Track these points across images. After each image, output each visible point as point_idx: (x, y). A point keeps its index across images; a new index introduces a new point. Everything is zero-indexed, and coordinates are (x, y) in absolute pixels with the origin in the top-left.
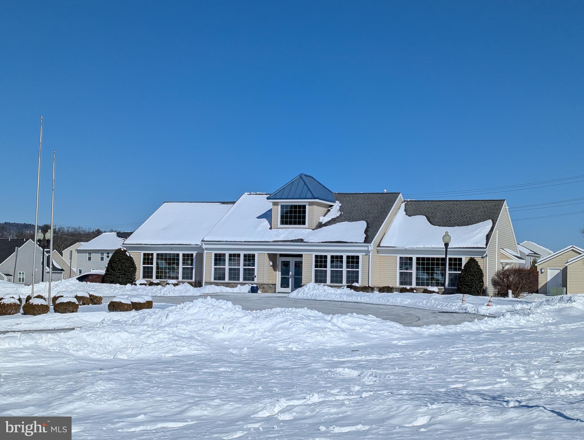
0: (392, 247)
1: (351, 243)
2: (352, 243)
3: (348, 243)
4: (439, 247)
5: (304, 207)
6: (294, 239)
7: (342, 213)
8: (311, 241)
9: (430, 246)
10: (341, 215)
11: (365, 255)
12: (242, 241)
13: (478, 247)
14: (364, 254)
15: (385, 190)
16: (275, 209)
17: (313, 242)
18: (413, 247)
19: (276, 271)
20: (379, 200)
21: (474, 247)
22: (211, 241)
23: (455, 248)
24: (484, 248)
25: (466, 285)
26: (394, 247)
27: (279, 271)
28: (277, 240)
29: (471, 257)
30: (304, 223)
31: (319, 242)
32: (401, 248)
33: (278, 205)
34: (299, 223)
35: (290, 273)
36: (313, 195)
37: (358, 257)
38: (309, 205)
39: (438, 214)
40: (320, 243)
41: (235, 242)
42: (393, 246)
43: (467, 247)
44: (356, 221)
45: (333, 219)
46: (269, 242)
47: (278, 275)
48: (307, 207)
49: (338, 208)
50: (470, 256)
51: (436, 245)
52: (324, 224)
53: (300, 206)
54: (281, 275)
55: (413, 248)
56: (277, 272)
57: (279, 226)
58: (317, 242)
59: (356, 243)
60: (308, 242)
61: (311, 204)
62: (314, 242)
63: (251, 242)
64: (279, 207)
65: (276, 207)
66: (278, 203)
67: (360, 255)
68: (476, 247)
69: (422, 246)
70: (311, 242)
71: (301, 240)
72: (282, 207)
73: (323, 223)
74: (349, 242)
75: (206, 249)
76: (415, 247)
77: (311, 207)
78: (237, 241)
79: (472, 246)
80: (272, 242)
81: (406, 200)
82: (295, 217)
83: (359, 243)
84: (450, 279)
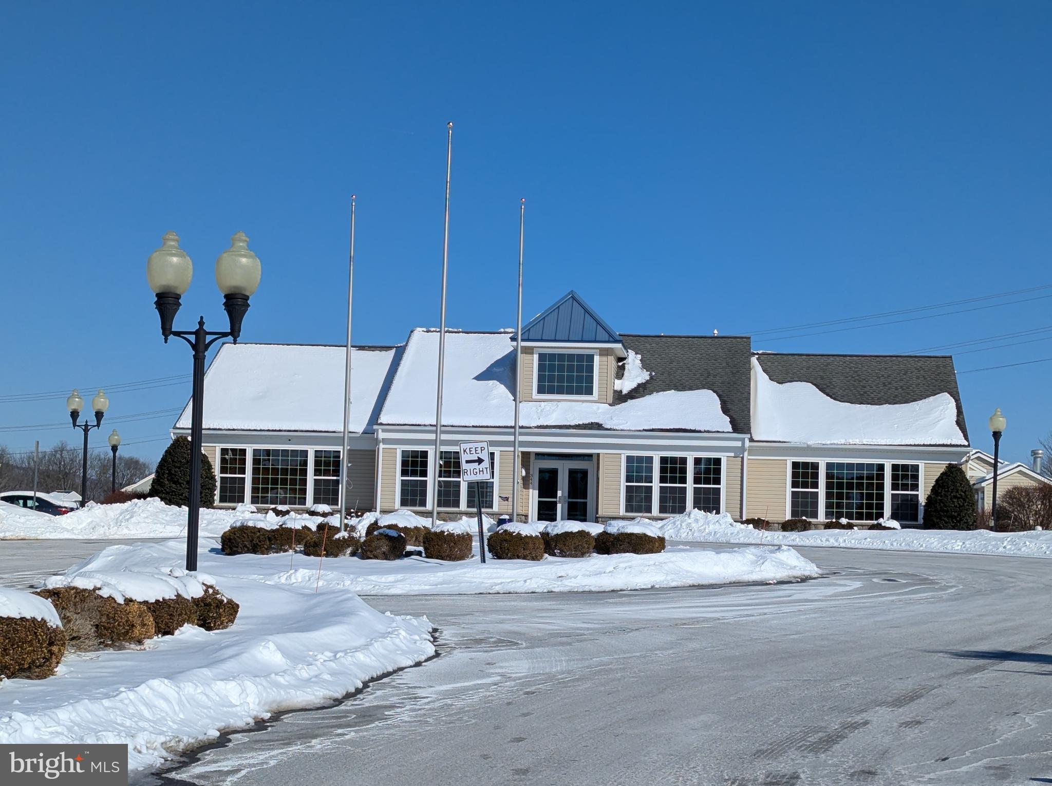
0: (780, 442)
1: (705, 432)
2: (708, 432)
3: (700, 432)
4: (875, 443)
5: (591, 358)
6: (581, 423)
7: (653, 374)
8: (621, 427)
9: (858, 440)
10: (652, 377)
11: (734, 457)
12: (467, 425)
13: (953, 443)
14: (732, 454)
15: (716, 332)
16: (526, 361)
17: (625, 429)
18: (824, 443)
19: (528, 488)
20: (713, 350)
21: (945, 443)
22: (398, 425)
23: (907, 445)
24: (964, 446)
25: (948, 517)
26: (785, 442)
27: (534, 489)
28: (545, 424)
29: (950, 464)
30: (590, 392)
31: (638, 429)
32: (798, 445)
33: (532, 353)
34: (579, 392)
35: (559, 493)
36: (610, 335)
37: (718, 461)
38: (600, 355)
39: (834, 380)
40: (640, 431)
41: (452, 426)
42: (781, 440)
43: (932, 443)
44: (691, 389)
45: (639, 385)
46: (530, 428)
47: (533, 496)
48: (597, 359)
49: (638, 363)
50: (948, 462)
51: (870, 440)
52: (626, 394)
53: (580, 357)
54: (539, 497)
55: (823, 445)
56: (531, 490)
57: (535, 395)
58: (633, 429)
59: (718, 432)
60: (614, 430)
61: (606, 352)
62: (628, 429)
63: (487, 427)
64: (536, 357)
65: (528, 357)
66: (532, 348)
67: (724, 457)
68: (949, 443)
69: (843, 441)
70: (622, 430)
71: (598, 426)
72: (542, 357)
73: (625, 392)
74: (702, 430)
75: (385, 441)
76: (828, 442)
77: (605, 358)
78: (456, 425)
79: (941, 443)
80: (536, 427)
81: (756, 352)
82: (570, 379)
83: (723, 432)
84: (895, 507)
